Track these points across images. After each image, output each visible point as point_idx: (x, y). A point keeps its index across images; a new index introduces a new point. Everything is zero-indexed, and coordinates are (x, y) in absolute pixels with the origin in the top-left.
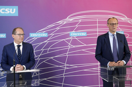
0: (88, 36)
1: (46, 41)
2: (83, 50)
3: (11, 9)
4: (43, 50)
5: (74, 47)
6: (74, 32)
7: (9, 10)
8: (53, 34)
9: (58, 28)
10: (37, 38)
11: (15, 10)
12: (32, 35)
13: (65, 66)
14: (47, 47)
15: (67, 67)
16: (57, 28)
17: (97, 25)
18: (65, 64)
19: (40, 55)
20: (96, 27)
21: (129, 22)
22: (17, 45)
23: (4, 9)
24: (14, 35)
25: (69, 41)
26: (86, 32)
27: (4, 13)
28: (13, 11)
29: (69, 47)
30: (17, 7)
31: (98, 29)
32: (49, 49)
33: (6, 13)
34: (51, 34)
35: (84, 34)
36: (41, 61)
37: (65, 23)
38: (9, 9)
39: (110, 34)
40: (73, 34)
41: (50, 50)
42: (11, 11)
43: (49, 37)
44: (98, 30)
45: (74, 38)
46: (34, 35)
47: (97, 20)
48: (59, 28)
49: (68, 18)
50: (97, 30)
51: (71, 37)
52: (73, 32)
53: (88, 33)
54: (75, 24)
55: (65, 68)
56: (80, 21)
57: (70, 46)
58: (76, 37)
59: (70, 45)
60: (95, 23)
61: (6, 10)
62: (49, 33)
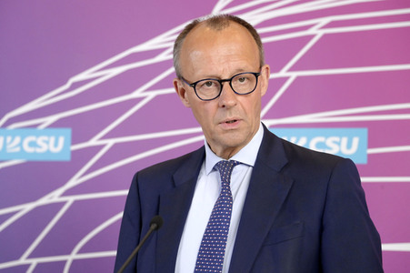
1: (54, 197)
4: (35, 262)
8: (111, 142)
9: (145, 94)
14: (59, 243)
16: (136, 94)
32: (74, 256)
34: (92, 142)
41: (78, 271)
43: (79, 158)
48: (152, 94)
56: (318, 29)
62: (81, 128)
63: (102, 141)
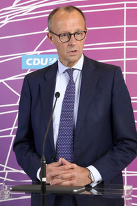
6: (39, 52)
13: (3, 175)
17: (125, 26)
18: (5, 167)
20: (117, 35)
31: (125, 42)
37: (5, 22)
39: (62, 68)
44: (125, 44)
47: (125, 8)
50: (122, 45)
52: (35, 52)
60: (116, 17)
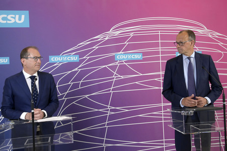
0: (144, 60)
1: (76, 69)
2: (136, 83)
3: (17, 16)
4: (72, 83)
5: (122, 77)
6: (123, 53)
7: (15, 18)
8: (88, 57)
9: (96, 47)
10: (61, 64)
11: (23, 17)
12: (53, 59)
13: (108, 110)
14: (79, 78)
15: (112, 110)
16: (94, 47)
17: (160, 41)
18: (109, 106)
19: (67, 92)
20: (157, 45)
21: (210, 36)
22: (30, 76)
23: (6, 16)
24: (25, 59)
25: (113, 68)
26: (142, 54)
27: (5, 22)
28: (20, 19)
29: (113, 78)
30: (27, 12)
31: (160, 48)
32: (82, 81)
33: (8, 22)
34: (84, 58)
35: (139, 57)
36: (69, 102)
37: (106, 39)
38: (14, 16)
40: (121, 57)
41: (83, 84)
42: (18, 19)
43: (81, 61)
45: (122, 62)
46: (57, 59)
47: (159, 33)
49: (111, 29)
51: (117, 61)
52: (121, 52)
53: (144, 54)
54: (124, 39)
55: (109, 112)
56: (132, 35)
57: (116, 77)
58: (126, 62)
59: (116, 75)
60: (156, 38)
61: (9, 17)
62: (81, 55)
63: (86, 57)
